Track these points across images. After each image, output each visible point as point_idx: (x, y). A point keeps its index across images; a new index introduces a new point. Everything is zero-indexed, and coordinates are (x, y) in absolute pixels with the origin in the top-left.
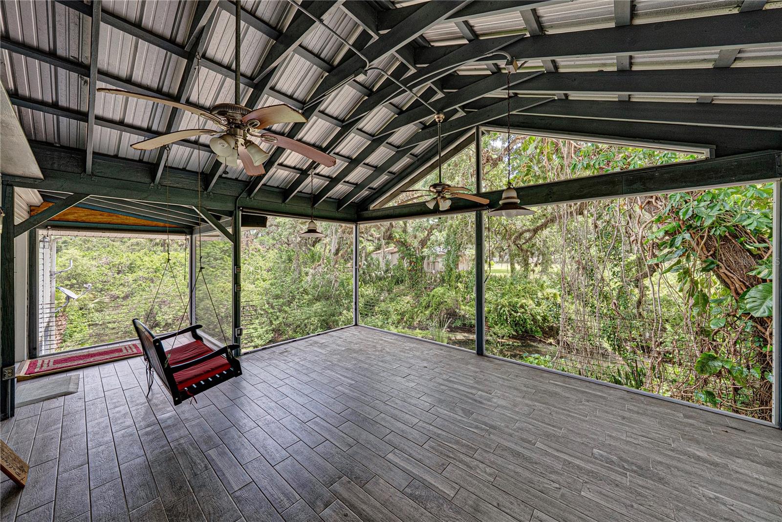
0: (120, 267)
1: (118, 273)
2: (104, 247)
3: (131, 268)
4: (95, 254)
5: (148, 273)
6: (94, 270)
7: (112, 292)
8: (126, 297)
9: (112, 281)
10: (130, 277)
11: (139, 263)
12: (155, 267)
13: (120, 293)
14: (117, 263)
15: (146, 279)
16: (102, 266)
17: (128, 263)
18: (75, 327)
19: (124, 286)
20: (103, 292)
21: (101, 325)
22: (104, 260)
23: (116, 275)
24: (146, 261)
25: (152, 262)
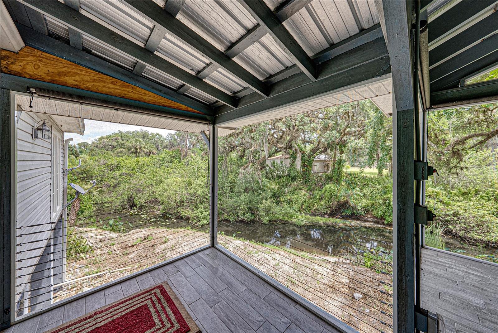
0: (112, 167)
1: (110, 171)
2: (102, 154)
3: (118, 167)
4: (97, 158)
5: (128, 171)
6: (97, 168)
7: (107, 183)
8: (115, 186)
9: (107, 175)
10: (117, 173)
11: (122, 164)
12: (132, 167)
13: (112, 183)
14: (110, 164)
15: (127, 175)
16: (101, 166)
17: (116, 164)
18: (85, 206)
19: (114, 178)
20: (102, 183)
21: (100, 204)
22: (102, 162)
23: (109, 171)
24: (127, 163)
25: (130, 163)
